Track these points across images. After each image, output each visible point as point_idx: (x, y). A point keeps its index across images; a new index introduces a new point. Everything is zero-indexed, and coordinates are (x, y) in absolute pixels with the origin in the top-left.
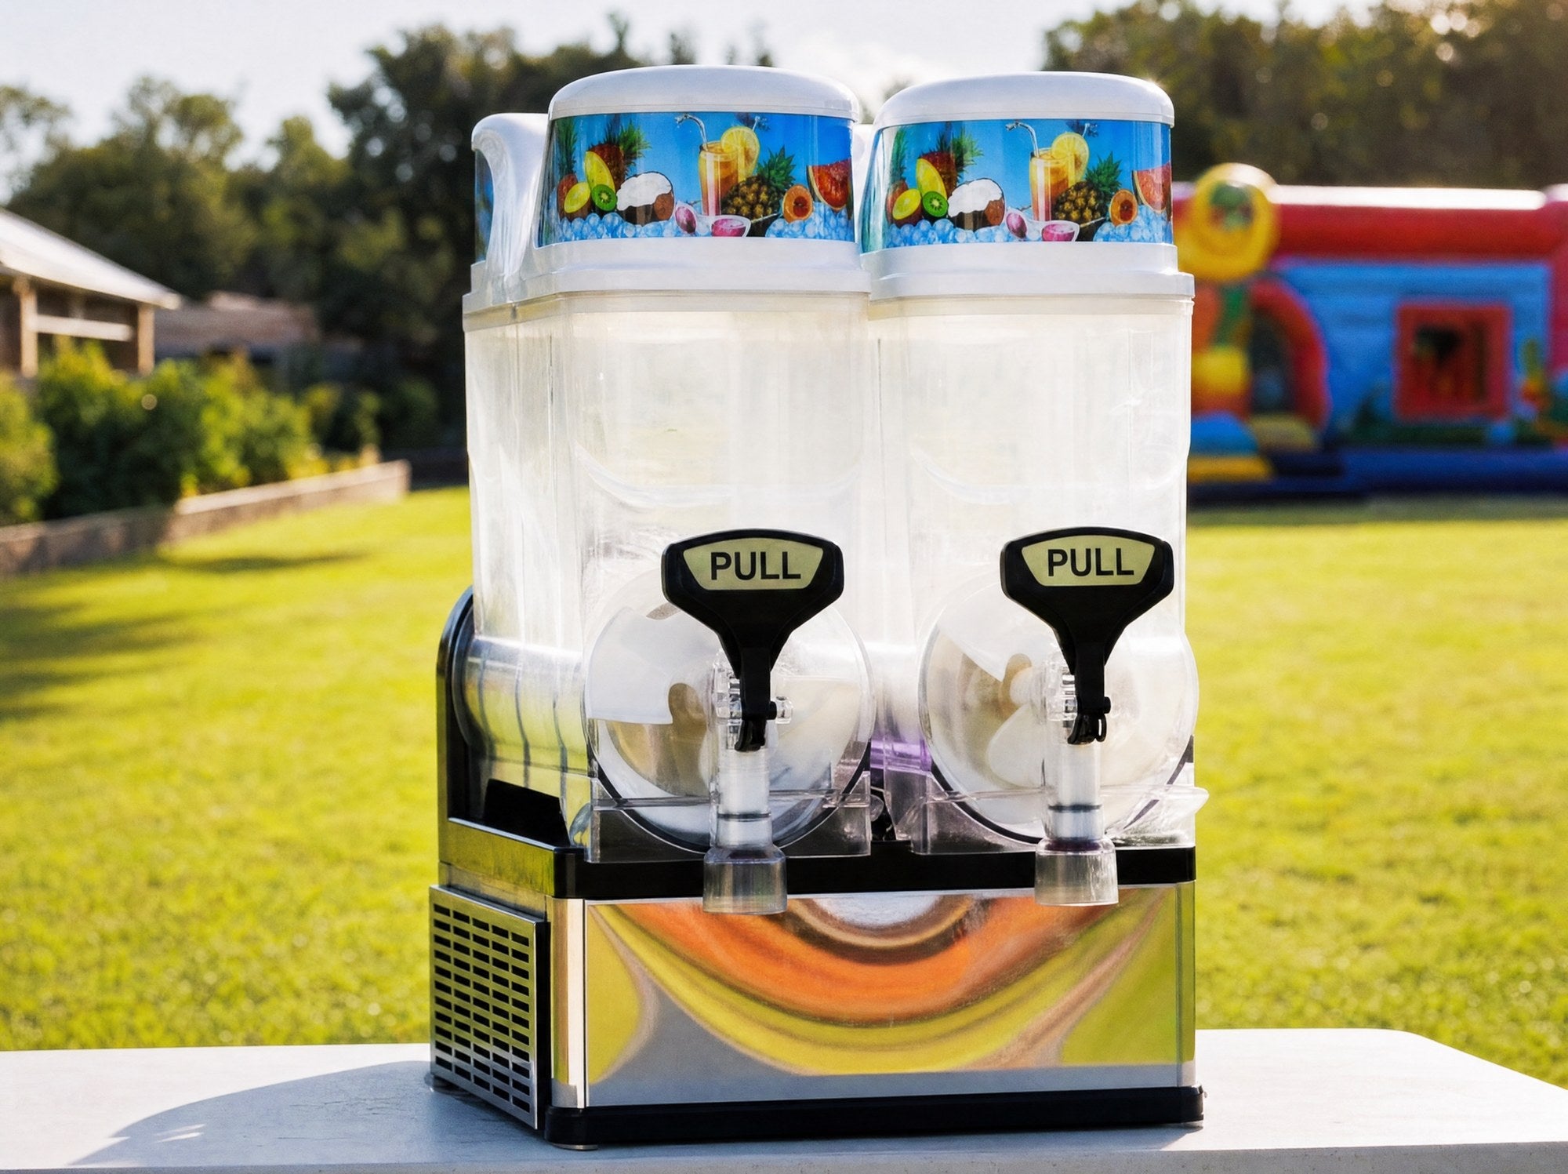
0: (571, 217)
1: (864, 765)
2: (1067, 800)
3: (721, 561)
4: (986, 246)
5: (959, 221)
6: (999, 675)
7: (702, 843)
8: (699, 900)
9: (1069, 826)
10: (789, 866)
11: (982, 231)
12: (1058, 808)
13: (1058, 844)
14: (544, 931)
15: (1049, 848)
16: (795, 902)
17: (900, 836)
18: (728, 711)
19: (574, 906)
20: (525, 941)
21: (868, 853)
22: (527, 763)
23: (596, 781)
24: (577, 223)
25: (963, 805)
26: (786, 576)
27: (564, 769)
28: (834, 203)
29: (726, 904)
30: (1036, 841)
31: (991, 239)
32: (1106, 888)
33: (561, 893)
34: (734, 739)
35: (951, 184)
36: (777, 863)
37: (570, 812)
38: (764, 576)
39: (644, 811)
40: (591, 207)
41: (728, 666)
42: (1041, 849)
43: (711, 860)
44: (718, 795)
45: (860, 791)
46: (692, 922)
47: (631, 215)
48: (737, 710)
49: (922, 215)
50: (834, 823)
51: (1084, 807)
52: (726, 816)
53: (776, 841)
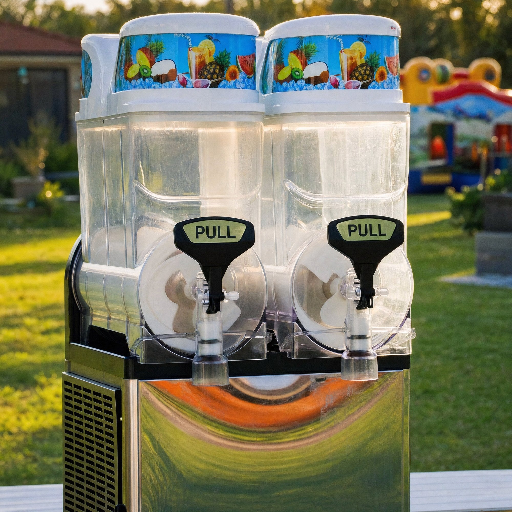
0: (130, 79)
1: (263, 320)
2: (356, 334)
3: (200, 230)
4: (320, 92)
5: (308, 80)
6: (325, 280)
7: (191, 355)
8: (190, 379)
9: (357, 346)
10: (230, 364)
11: (319, 85)
12: (352, 338)
13: (352, 354)
14: (119, 394)
15: (348, 355)
16: (232, 381)
17: (282, 350)
18: (203, 296)
19: (133, 383)
20: (110, 399)
21: (265, 358)
22: (109, 318)
23: (144, 327)
24: (134, 81)
25: (310, 336)
26: (229, 236)
27: (128, 322)
28: (248, 73)
29: (203, 382)
30: (341, 352)
31: (323, 88)
32: (372, 372)
33: (127, 377)
34: (206, 309)
35: (304, 64)
36: (225, 363)
37: (131, 341)
38: (219, 237)
39: (165, 340)
40: (140, 75)
41: (203, 277)
42: (345, 356)
43: (195, 362)
44: (198, 332)
45: (262, 331)
46: (188, 391)
47: (159, 79)
48: (207, 295)
49: (291, 78)
50: (250, 345)
51: (363, 337)
52: (203, 342)
53: (224, 353)
